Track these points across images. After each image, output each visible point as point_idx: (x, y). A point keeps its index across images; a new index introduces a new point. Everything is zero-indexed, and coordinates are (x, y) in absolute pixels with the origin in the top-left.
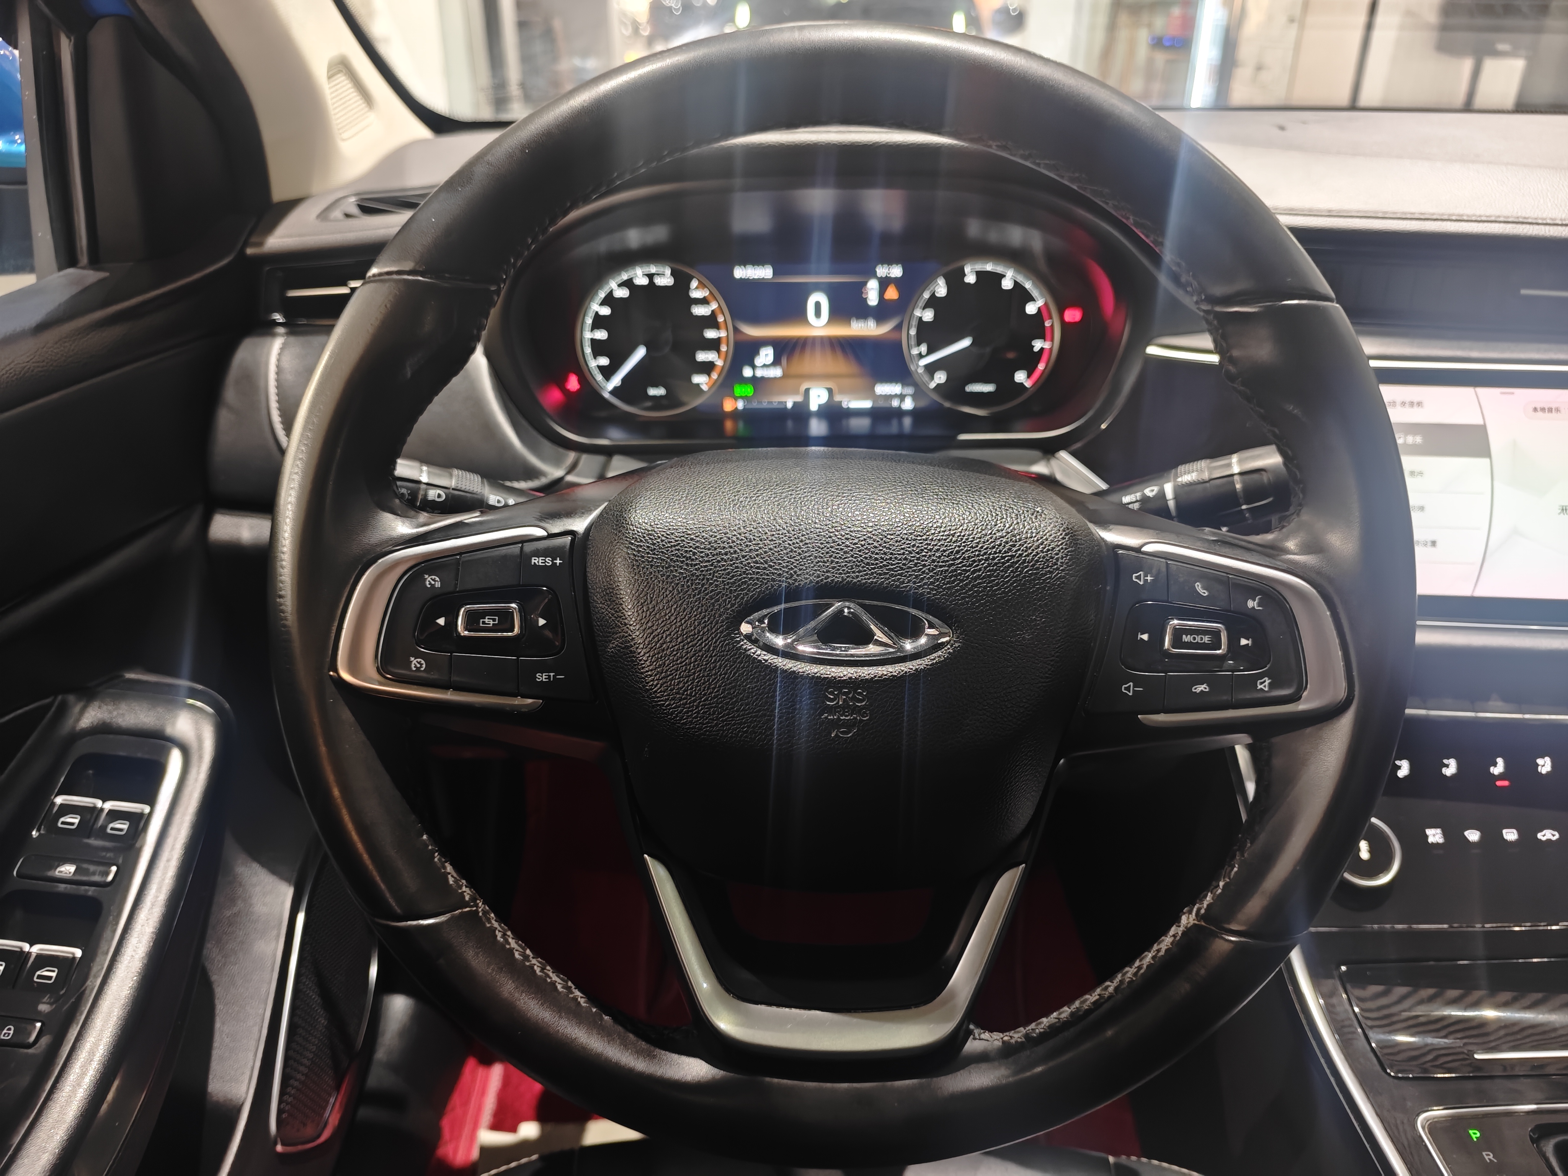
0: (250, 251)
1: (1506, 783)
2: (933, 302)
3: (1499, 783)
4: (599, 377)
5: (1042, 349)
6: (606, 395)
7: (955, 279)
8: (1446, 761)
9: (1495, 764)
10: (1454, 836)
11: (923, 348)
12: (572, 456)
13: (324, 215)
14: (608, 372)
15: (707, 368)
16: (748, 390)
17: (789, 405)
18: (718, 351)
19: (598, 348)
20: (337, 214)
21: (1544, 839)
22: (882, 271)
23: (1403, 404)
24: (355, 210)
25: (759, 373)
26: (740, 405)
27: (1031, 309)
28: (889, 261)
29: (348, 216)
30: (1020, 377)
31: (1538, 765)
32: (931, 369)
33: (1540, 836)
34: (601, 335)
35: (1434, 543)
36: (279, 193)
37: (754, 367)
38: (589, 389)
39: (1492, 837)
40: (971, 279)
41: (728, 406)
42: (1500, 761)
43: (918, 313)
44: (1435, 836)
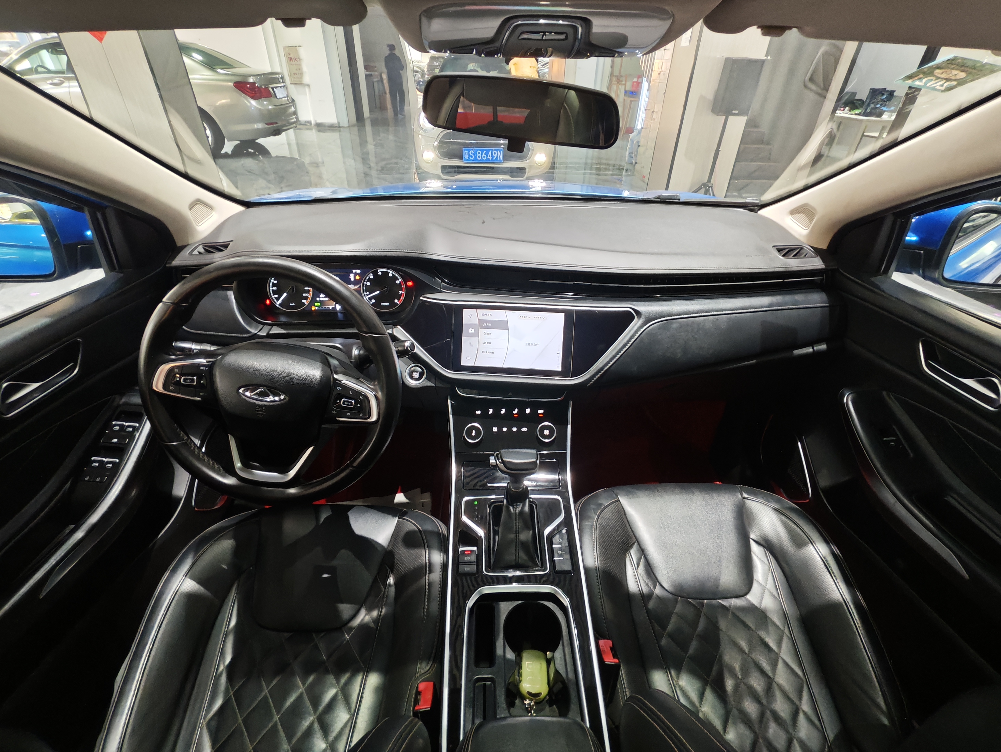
0: (167, 265)
2: (369, 280)
4: (275, 300)
5: (402, 293)
6: (277, 306)
7: (375, 273)
8: (502, 409)
9: (515, 410)
10: (500, 429)
11: (368, 293)
12: (262, 326)
13: (191, 254)
14: (278, 299)
15: (306, 298)
16: (319, 304)
17: (331, 308)
18: (309, 293)
19: (274, 292)
20: (196, 252)
22: (354, 271)
23: (486, 315)
24: (202, 250)
25: (321, 299)
26: (317, 308)
27: (398, 282)
28: (357, 269)
29: (200, 253)
30: (396, 301)
32: (370, 299)
33: (522, 429)
34: (275, 288)
35: (493, 353)
36: (179, 244)
37: (320, 298)
38: (272, 304)
39: (510, 429)
40: (380, 273)
41: (313, 308)
43: (365, 283)
44: (495, 429)
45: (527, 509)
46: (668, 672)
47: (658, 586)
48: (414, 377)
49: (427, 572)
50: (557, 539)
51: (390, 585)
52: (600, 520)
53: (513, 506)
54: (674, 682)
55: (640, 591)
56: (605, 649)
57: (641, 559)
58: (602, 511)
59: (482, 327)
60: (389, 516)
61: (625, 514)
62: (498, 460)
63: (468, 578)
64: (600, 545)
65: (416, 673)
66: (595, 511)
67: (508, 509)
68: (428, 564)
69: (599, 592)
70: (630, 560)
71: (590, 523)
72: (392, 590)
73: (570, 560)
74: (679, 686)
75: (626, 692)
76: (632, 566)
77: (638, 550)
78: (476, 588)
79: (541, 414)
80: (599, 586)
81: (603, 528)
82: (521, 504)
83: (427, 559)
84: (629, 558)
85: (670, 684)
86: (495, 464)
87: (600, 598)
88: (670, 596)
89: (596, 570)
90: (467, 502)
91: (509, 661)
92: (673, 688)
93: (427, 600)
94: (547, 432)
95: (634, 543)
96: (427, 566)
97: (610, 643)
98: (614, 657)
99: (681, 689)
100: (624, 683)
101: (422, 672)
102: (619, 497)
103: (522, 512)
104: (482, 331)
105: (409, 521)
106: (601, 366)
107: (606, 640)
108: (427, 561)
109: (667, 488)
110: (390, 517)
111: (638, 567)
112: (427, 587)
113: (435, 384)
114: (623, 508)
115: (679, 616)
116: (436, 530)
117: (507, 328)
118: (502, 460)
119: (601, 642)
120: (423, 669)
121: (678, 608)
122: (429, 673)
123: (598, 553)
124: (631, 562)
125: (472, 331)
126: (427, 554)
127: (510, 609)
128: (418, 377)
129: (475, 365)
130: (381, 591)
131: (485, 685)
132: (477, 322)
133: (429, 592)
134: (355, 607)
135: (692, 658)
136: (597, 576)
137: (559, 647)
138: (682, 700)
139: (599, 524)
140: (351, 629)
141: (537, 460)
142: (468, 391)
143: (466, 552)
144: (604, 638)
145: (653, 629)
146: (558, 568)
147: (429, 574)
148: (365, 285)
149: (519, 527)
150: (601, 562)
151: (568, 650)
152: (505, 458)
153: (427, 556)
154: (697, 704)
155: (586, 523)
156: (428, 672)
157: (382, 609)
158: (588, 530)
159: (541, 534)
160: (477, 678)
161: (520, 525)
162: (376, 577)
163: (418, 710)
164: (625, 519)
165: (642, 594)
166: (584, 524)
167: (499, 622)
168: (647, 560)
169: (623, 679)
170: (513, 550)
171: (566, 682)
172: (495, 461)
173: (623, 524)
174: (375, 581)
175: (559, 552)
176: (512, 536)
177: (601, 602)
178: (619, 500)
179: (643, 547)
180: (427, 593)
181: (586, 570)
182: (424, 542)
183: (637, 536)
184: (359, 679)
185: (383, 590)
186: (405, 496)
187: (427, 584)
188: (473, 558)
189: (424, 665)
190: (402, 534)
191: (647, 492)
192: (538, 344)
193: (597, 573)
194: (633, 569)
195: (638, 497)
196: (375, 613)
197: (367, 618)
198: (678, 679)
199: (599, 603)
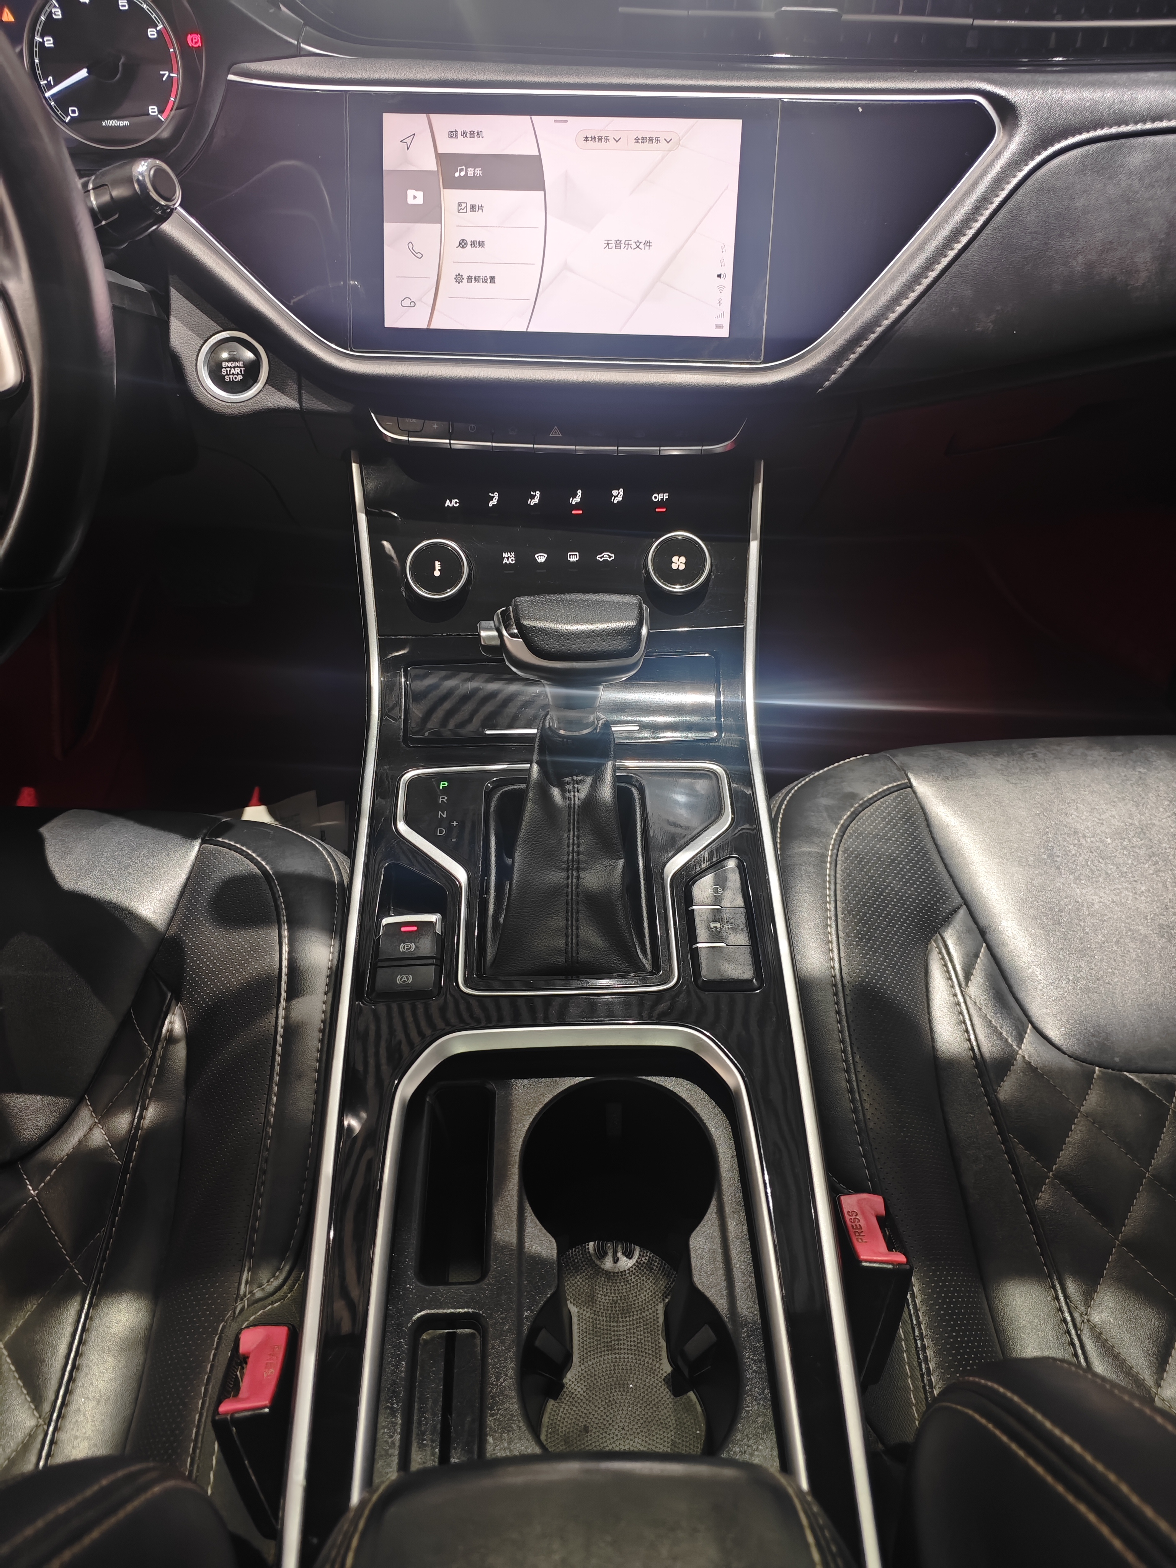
1: (579, 512)
2: (51, 27)
5: (171, 79)
8: (532, 493)
9: (575, 496)
10: (525, 558)
11: (50, 77)
21: (602, 560)
23: (464, 134)
27: (152, 33)
30: (154, 110)
31: (612, 495)
33: (599, 557)
35: (493, 279)
39: (557, 559)
42: (580, 492)
43: (38, 39)
44: (509, 558)
45: (606, 792)
46: (1058, 1286)
47: (1030, 1035)
48: (227, 379)
49: (284, 995)
50: (703, 888)
51: (171, 1039)
52: (847, 841)
53: (561, 786)
54: (1076, 1315)
55: (972, 1049)
56: (862, 1223)
57: (977, 956)
58: (855, 815)
59: (452, 183)
60: (172, 835)
61: (928, 825)
62: (507, 628)
63: (407, 1006)
64: (848, 912)
65: (238, 1297)
66: (833, 814)
67: (545, 798)
68: (285, 970)
69: (844, 1051)
70: (943, 958)
71: (814, 849)
72: (180, 1051)
73: (748, 950)
74: (1093, 1328)
75: (924, 1347)
76: (950, 978)
77: (969, 931)
78: (428, 1040)
79: (661, 504)
80: (841, 1032)
81: (858, 861)
82: (589, 779)
83: (285, 955)
84: (940, 953)
85: (1064, 1320)
86: (497, 642)
87: (847, 1071)
88: (1069, 1064)
89: (835, 985)
90: (412, 782)
91: (537, 1261)
92: (1073, 1332)
93: (277, 1078)
94: (679, 563)
95: (955, 911)
96: (284, 978)
97: (877, 1203)
98: (890, 1248)
99: (1098, 1336)
100: (919, 1323)
101: (259, 1294)
102: (910, 775)
103: (591, 803)
104: (451, 197)
105: (236, 850)
106: (868, 315)
107: (865, 1196)
108: (285, 963)
109: (1066, 748)
110: (176, 838)
111: (968, 976)
112: (280, 1040)
113: (300, 402)
114: (923, 809)
115: (1096, 1121)
116: (319, 873)
117: (538, 184)
118: (520, 626)
119: (849, 1202)
120: (260, 1286)
121: (1093, 1099)
122: (283, 1298)
123: (841, 934)
124: (945, 965)
125: (415, 197)
126: (286, 941)
127: (547, 1100)
128: (240, 378)
129: (435, 326)
130: (143, 1055)
131: (451, 1337)
132: (431, 165)
133: (285, 1055)
134: (62, 1103)
135: (1129, 1244)
136: (837, 1003)
137: (707, 1216)
138: (1100, 1367)
139: (846, 850)
140: (46, 1166)
141: (640, 625)
142: (414, 423)
143: (403, 929)
144: (857, 1188)
145: (1012, 1161)
146: (706, 973)
147: (288, 1000)
148: (36, 49)
149: (581, 849)
150: (849, 963)
151: (736, 1227)
152: (530, 619)
153: (285, 948)
154: (1148, 1377)
155: (803, 849)
156: (276, 1296)
157: (144, 1108)
158: (811, 869)
159: (654, 874)
160: (418, 1318)
161: (586, 842)
162: (128, 1015)
163: (226, 1413)
164: (928, 840)
165: (978, 1061)
166: (797, 850)
167: (506, 1140)
168: (996, 960)
169: (916, 1310)
170: (559, 922)
171: (730, 1326)
172: (495, 633)
173: (923, 853)
174: (125, 1024)
175: (712, 925)
176: (556, 877)
177: (849, 1081)
178: (911, 786)
179: (983, 922)
180: (278, 1059)
181: (802, 985)
182: (277, 907)
183: (966, 890)
184: (69, 1314)
185: (149, 1054)
186: (272, 812)
187: (281, 1030)
188: (426, 946)
189: (264, 1275)
190: (211, 885)
191: (1000, 762)
192: (648, 244)
193: (836, 994)
194: (953, 987)
195: (972, 774)
196: (123, 1122)
197: (98, 1138)
198: (1087, 1305)
199: (844, 1085)
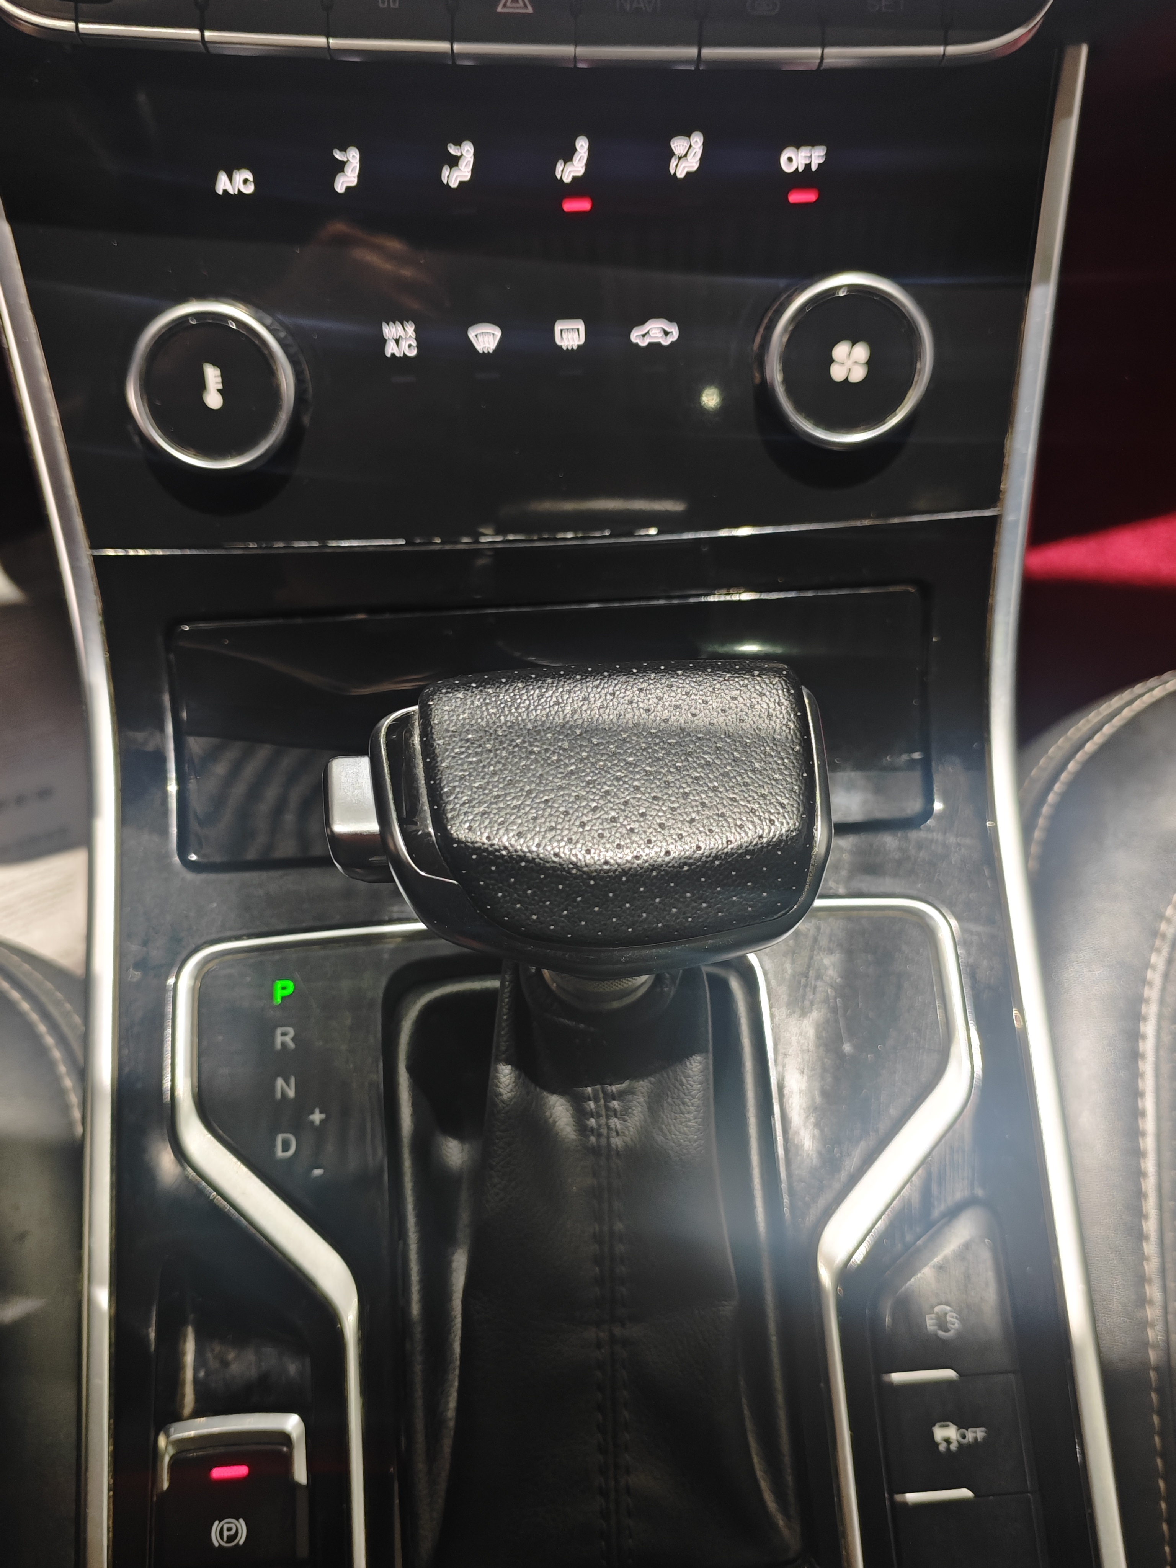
1: (584, 205)
3: (570, 206)
8: (453, 150)
9: (568, 155)
21: (643, 343)
31: (672, 154)
33: (636, 336)
42: (582, 145)
79: (802, 179)
